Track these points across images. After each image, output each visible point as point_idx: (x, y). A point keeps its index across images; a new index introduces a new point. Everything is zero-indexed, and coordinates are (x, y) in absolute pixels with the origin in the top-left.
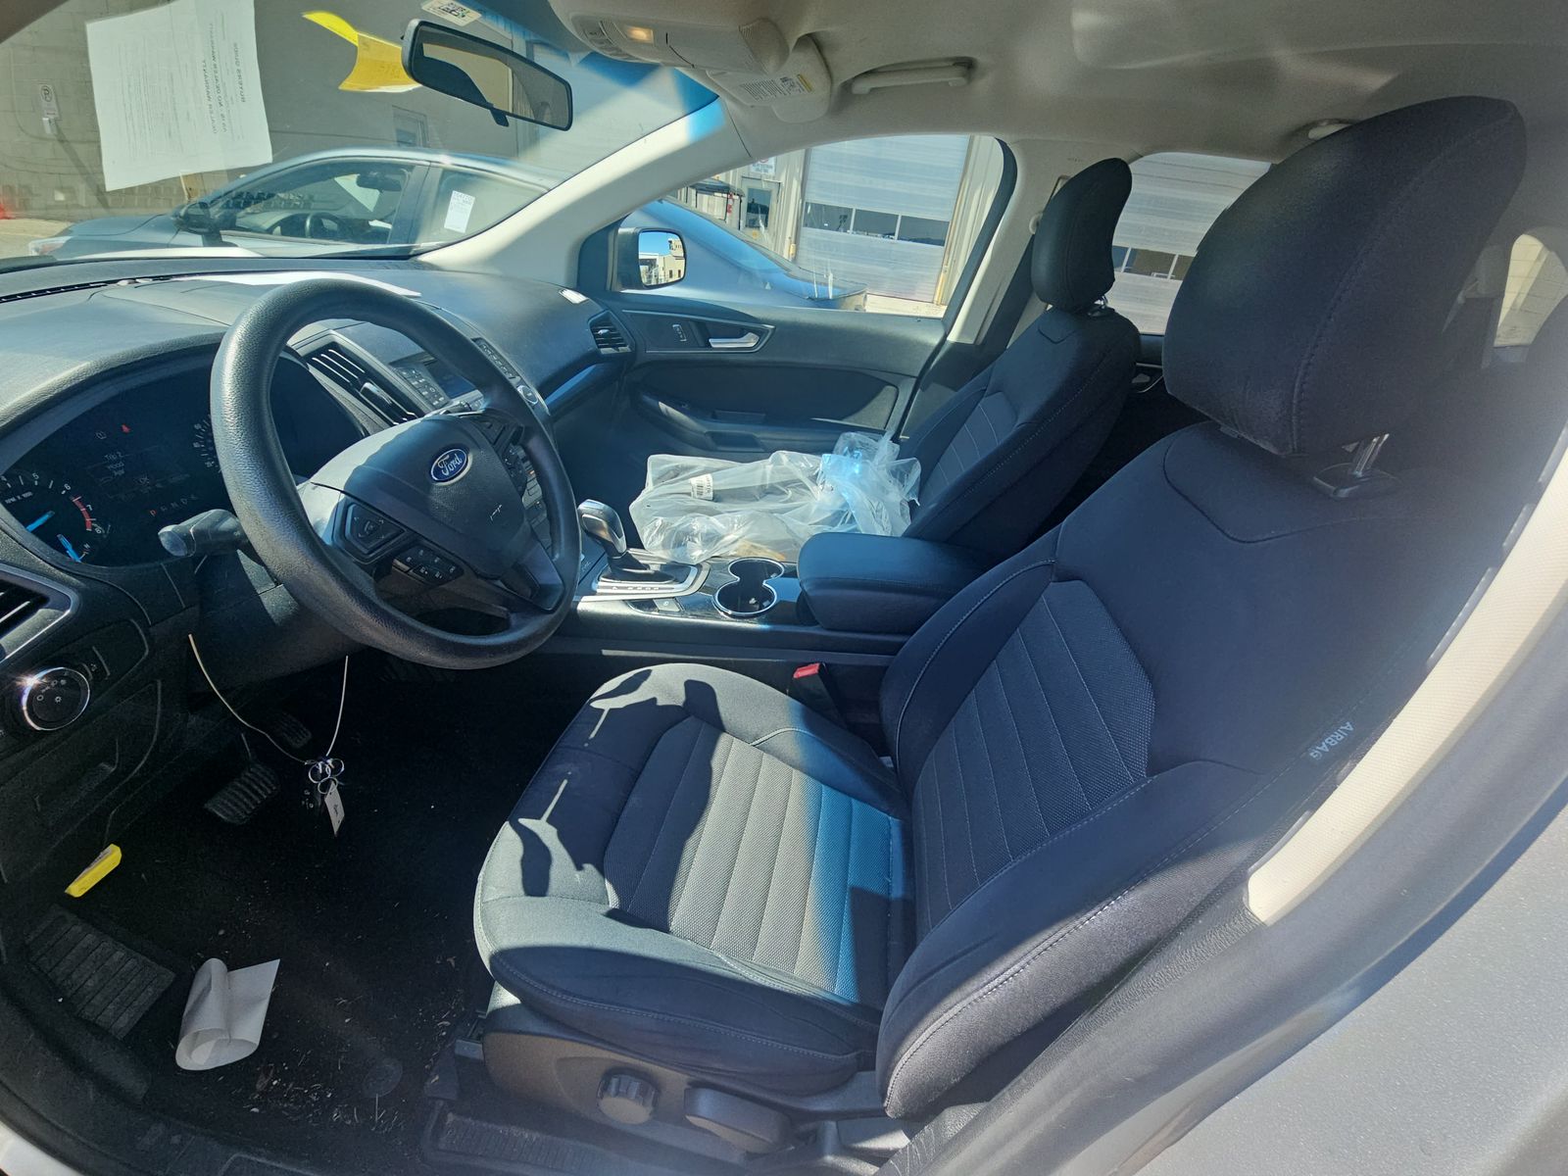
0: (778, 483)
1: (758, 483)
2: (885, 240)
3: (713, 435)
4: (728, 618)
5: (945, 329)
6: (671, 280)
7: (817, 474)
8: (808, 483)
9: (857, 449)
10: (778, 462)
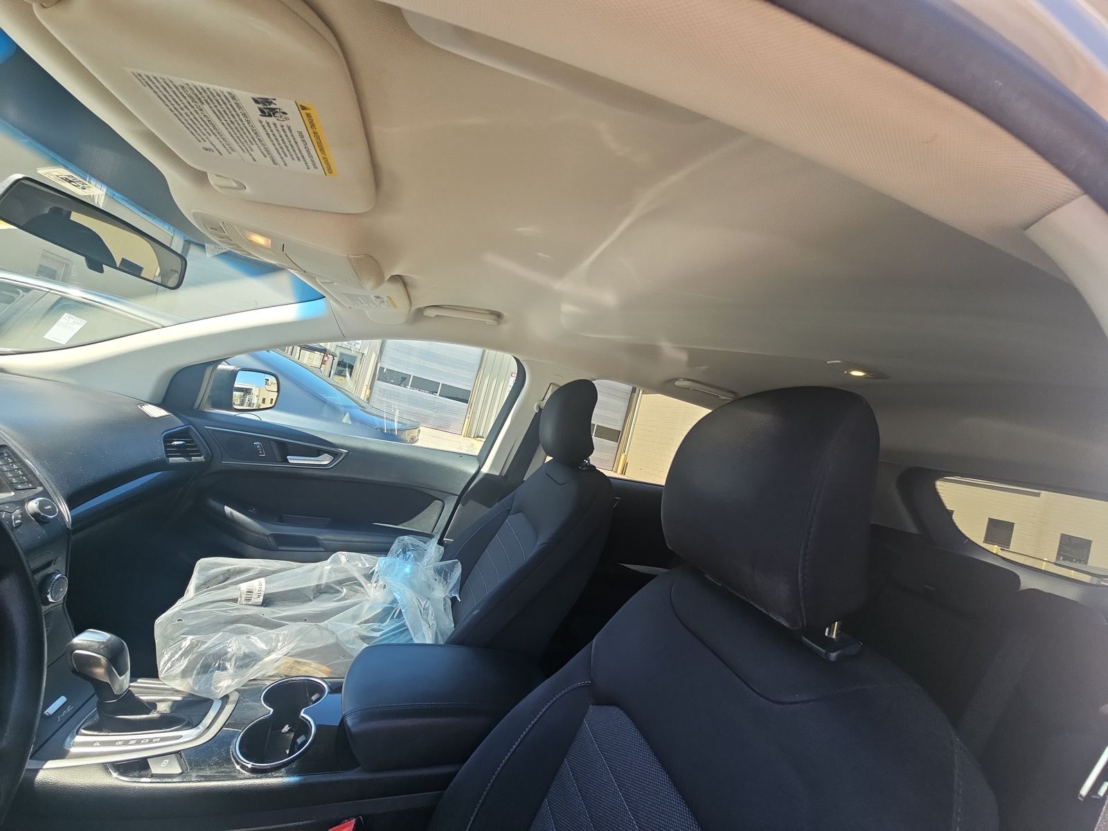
0: (334, 583)
1: (314, 583)
2: (429, 395)
3: (276, 537)
4: (247, 774)
5: (480, 463)
6: (263, 406)
7: (373, 573)
8: (362, 580)
9: (409, 550)
10: (337, 561)
